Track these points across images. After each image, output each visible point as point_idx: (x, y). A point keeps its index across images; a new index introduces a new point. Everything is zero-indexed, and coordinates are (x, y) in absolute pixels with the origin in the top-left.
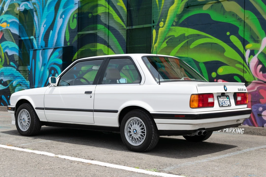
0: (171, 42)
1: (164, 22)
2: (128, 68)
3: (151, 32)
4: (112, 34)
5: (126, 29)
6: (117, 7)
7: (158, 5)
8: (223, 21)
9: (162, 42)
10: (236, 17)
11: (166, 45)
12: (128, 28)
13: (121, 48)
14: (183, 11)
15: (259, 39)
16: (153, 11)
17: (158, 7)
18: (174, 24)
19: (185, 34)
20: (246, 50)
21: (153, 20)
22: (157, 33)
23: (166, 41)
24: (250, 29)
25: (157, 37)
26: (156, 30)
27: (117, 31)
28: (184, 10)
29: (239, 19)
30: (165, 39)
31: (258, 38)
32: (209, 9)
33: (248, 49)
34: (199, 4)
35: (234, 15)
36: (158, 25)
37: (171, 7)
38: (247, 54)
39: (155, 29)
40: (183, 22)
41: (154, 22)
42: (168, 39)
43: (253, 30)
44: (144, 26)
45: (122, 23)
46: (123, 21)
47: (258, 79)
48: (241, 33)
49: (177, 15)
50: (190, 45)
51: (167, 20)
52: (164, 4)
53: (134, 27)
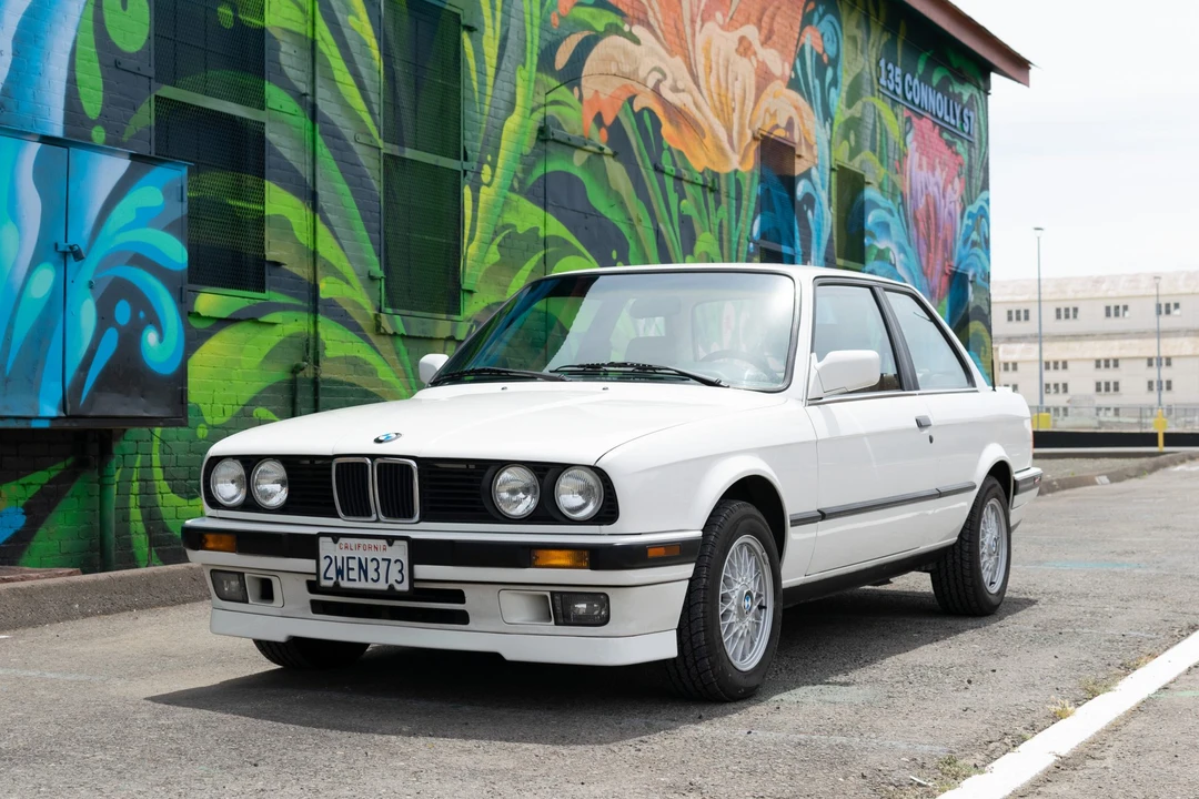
0: (509, 248)
1: (493, 167)
2: (401, 328)
3: (459, 194)
4: (331, 157)
5: (382, 152)
6: (346, 31)
7: (477, 95)
8: (606, 215)
9: (488, 241)
10: (625, 212)
11: (497, 257)
12: (389, 149)
13: (365, 234)
14: (534, 149)
16: (465, 112)
17: (477, 104)
18: (516, 185)
19: (538, 229)
21: (464, 148)
23: (498, 239)
25: (474, 219)
26: (472, 192)
27: (348, 148)
28: (536, 145)
32: (583, 166)
34: (568, 143)
35: (622, 204)
36: (478, 173)
37: (508, 120)
39: (470, 187)
40: (534, 185)
41: (466, 158)
42: (503, 235)
45: (367, 119)
46: (370, 110)
49: (522, 155)
51: (502, 153)
52: (491, 102)
53: (408, 153)
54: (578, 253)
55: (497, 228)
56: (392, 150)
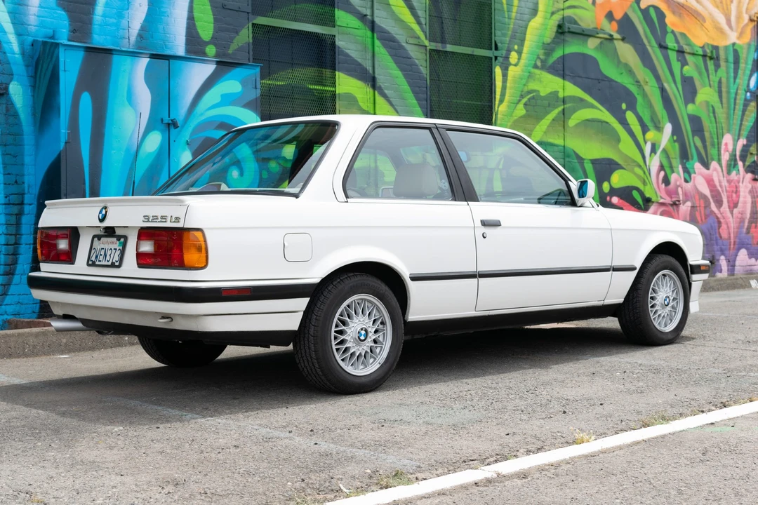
0: (534, 106)
1: (520, 53)
3: (492, 71)
4: (387, 53)
5: (428, 48)
7: (505, 7)
8: (617, 80)
9: (516, 102)
10: (633, 77)
11: (523, 112)
12: (433, 46)
13: (415, 101)
14: (554, 38)
15: (661, 125)
16: (497, 17)
17: (506, 13)
18: (539, 64)
19: (558, 92)
20: (646, 143)
21: (495, 42)
22: (505, 76)
23: (524, 100)
24: (651, 104)
25: (504, 88)
26: (502, 70)
27: (401, 47)
29: (636, 81)
30: (522, 96)
31: (660, 122)
32: (596, 49)
33: (648, 140)
34: (583, 33)
35: (630, 71)
36: (507, 58)
37: (532, 21)
38: (647, 149)
39: (500, 67)
40: (555, 63)
41: (496, 48)
42: (528, 97)
43: (654, 108)
44: (473, 51)
45: (416, 27)
46: (419, 23)
47: (660, 196)
48: (639, 109)
49: (544, 43)
50: (569, 118)
51: (525, 50)
52: (518, 10)
53: (449, 48)
54: (592, 106)
55: (523, 93)
56: (436, 47)
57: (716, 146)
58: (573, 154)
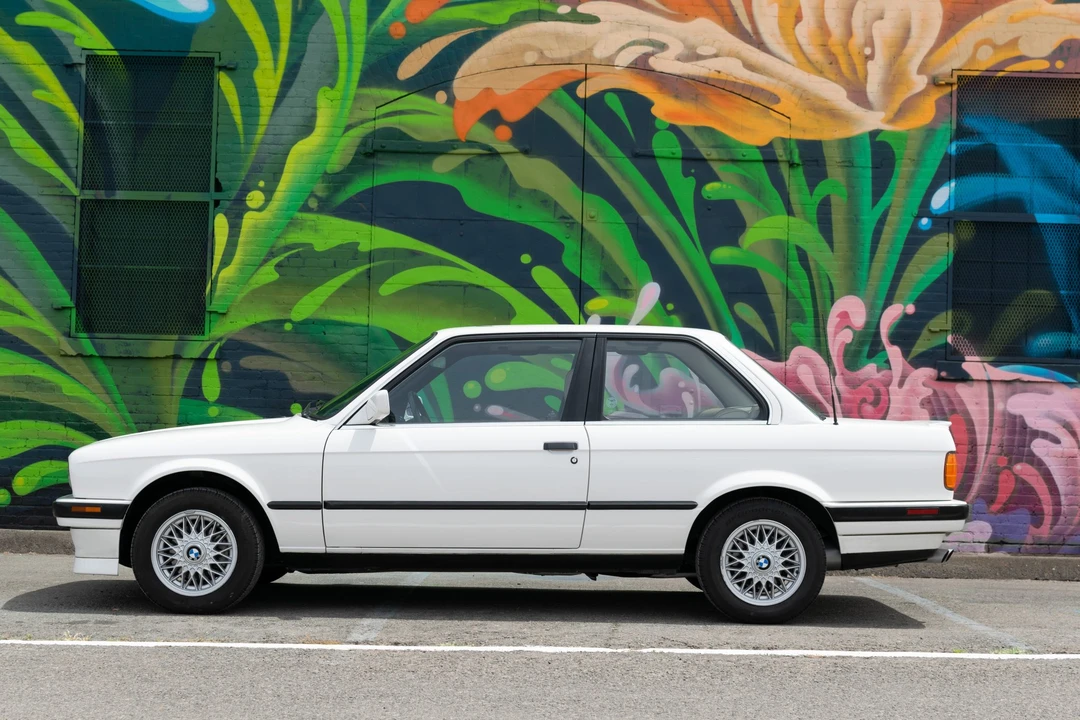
0: (299, 267)
1: (269, 193)
2: (90, 350)
3: (207, 223)
4: (3, 211)
5: (79, 198)
6: (30, 106)
7: (240, 128)
8: (507, 218)
9: (258, 263)
10: (555, 211)
11: (275, 276)
12: (89, 194)
13: (49, 271)
14: (350, 164)
15: (630, 287)
16: (219, 146)
17: (242, 137)
18: (313, 204)
19: (358, 244)
20: (587, 318)
21: (217, 180)
22: (235, 227)
23: (276, 261)
24: (602, 254)
25: (232, 244)
26: (228, 219)
27: (28, 201)
28: (354, 161)
29: (563, 217)
30: (272, 254)
31: (627, 281)
32: (456, 172)
33: (593, 312)
34: (420, 151)
35: (546, 202)
36: (240, 200)
37: (300, 142)
39: (225, 214)
40: (350, 201)
41: (219, 188)
42: (286, 255)
43: (611, 258)
44: (169, 196)
45: (59, 174)
46: (64, 166)
47: (626, 407)
48: (569, 261)
49: (326, 173)
50: (382, 282)
51: (283, 186)
52: (267, 129)
53: (120, 195)
54: (441, 262)
55: (274, 250)
56: (95, 195)
57: (811, 320)
58: (389, 338)
